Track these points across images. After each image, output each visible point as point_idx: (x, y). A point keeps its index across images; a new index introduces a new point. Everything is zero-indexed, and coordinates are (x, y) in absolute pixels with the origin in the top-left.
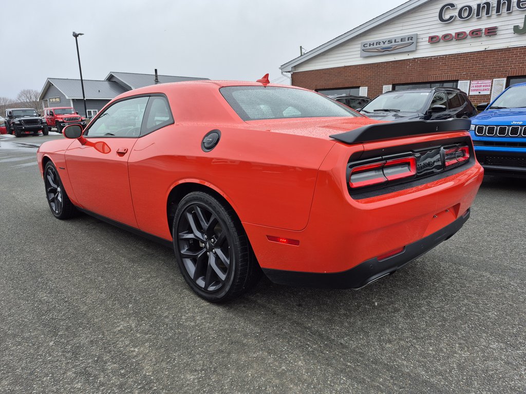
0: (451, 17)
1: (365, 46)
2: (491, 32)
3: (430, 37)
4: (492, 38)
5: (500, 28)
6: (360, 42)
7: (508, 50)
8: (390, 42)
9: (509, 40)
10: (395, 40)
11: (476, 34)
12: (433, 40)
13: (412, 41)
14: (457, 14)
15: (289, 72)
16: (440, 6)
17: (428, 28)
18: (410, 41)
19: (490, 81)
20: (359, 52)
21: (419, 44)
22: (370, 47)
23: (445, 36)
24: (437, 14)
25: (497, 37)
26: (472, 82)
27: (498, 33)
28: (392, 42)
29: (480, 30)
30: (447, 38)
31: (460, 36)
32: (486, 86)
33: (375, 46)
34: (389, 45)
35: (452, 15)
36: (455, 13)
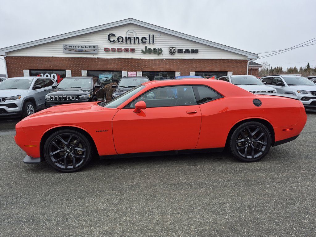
0: (114, 41)
1: (66, 46)
2: (133, 51)
3: (105, 48)
4: (133, 53)
5: (136, 50)
6: (62, 44)
7: (141, 59)
8: (82, 47)
9: (140, 55)
10: (85, 46)
11: (126, 50)
12: (107, 50)
13: (95, 49)
14: (117, 40)
15: (3, 55)
16: (109, 34)
17: (103, 43)
18: (94, 48)
19: (136, 72)
20: (62, 50)
21: (99, 51)
22: (69, 48)
23: (112, 49)
24: (107, 37)
25: (135, 53)
26: (128, 72)
27: (136, 51)
28: (83, 47)
29: (128, 49)
30: (113, 50)
31: (120, 50)
32: (134, 74)
33: (73, 48)
34: (82, 49)
35: (114, 39)
36: (116, 39)
